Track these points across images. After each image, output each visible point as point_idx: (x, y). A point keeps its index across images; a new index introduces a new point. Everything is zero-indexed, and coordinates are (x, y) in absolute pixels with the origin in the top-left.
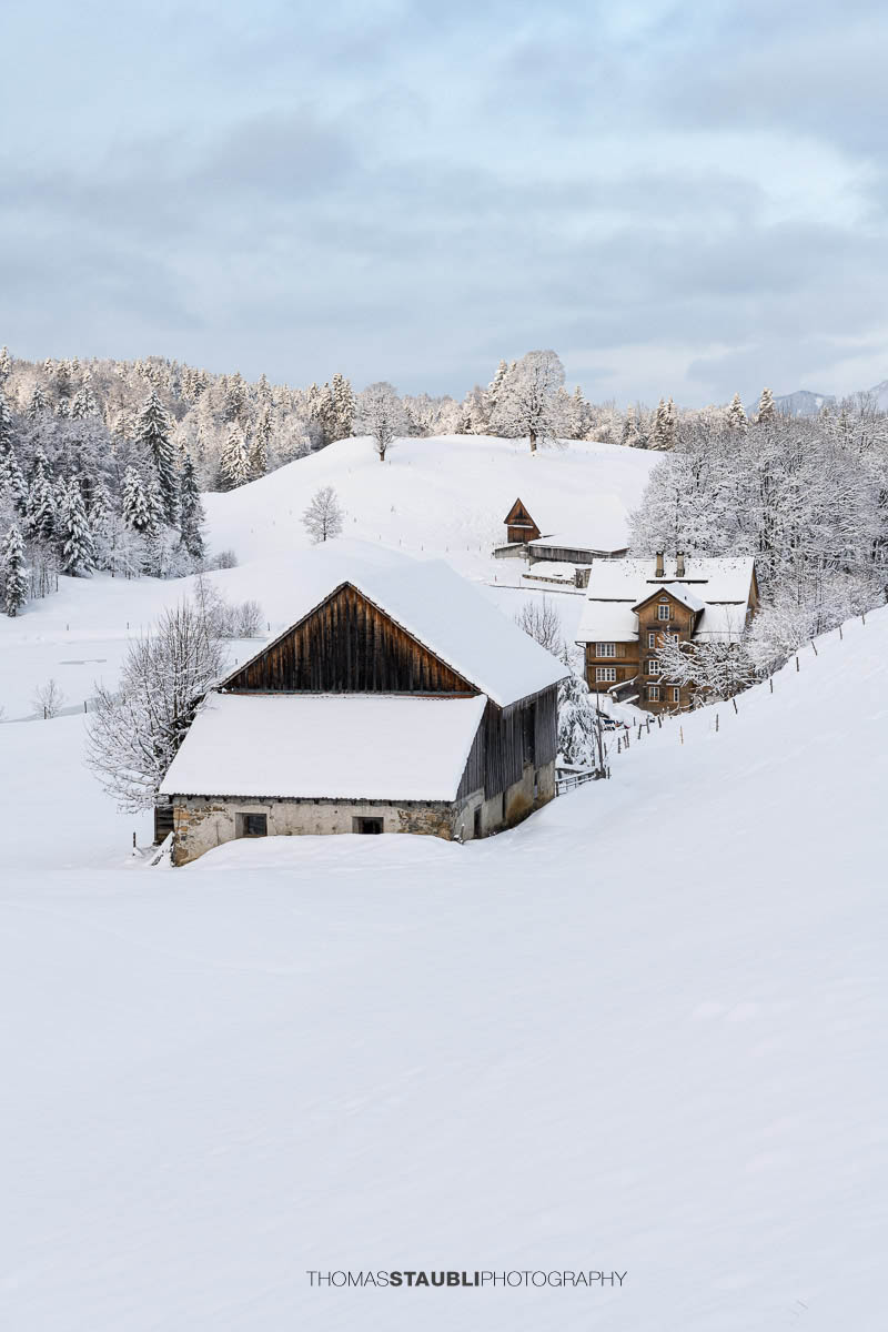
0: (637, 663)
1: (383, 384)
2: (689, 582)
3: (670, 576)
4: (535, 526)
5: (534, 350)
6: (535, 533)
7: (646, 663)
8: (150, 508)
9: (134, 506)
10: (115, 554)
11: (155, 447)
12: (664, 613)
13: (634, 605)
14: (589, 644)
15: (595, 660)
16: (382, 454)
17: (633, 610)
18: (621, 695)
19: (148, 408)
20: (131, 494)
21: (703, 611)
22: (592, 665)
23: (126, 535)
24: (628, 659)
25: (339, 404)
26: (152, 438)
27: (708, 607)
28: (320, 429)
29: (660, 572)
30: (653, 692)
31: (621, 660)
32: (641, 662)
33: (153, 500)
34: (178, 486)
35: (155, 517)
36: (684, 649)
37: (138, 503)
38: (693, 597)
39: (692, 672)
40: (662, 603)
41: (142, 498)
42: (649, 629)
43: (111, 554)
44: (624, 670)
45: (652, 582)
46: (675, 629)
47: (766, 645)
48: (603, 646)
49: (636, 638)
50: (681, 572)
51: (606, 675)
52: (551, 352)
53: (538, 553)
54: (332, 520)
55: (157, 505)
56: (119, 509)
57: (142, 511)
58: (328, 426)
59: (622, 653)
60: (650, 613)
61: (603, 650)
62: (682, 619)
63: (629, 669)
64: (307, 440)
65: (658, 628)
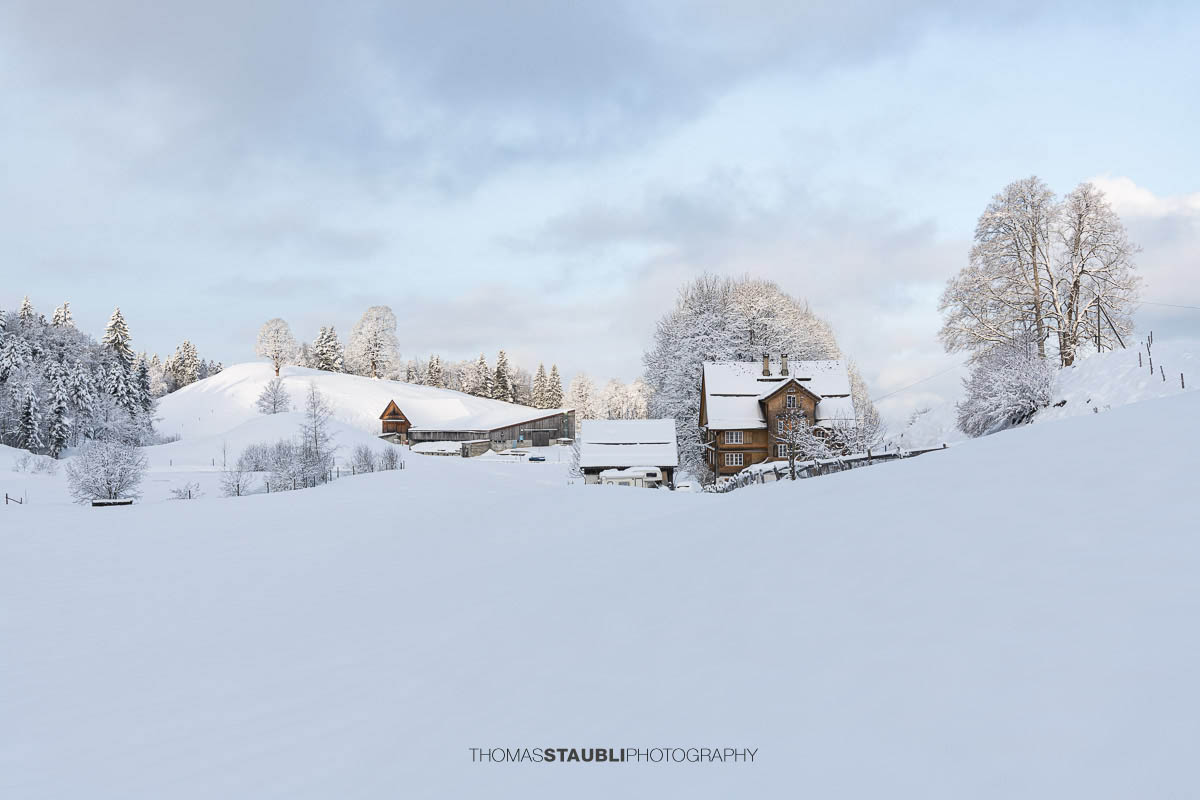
0: (766, 449)
1: (278, 320)
3: (776, 375)
4: (406, 420)
5: (374, 305)
6: (407, 424)
7: (775, 447)
8: (128, 392)
9: (116, 391)
10: (109, 425)
12: (792, 403)
14: (718, 432)
15: (724, 446)
16: (277, 371)
17: (759, 402)
19: (114, 322)
20: (114, 382)
22: (721, 451)
23: (118, 410)
24: (754, 445)
25: (187, 361)
27: (824, 399)
28: (173, 379)
29: (766, 372)
31: (749, 446)
32: (771, 446)
33: (131, 387)
35: (133, 401)
37: (120, 389)
38: (812, 389)
40: (790, 393)
41: (122, 385)
42: (777, 416)
43: (105, 425)
44: (750, 455)
45: (762, 380)
46: (805, 415)
48: (732, 434)
49: (764, 426)
50: (786, 372)
51: (733, 460)
52: (387, 308)
53: (420, 437)
54: (280, 403)
55: (135, 391)
57: (122, 395)
58: (179, 376)
59: (749, 439)
60: (778, 402)
61: (732, 438)
62: (807, 407)
63: (756, 454)
64: (164, 385)
65: (787, 416)
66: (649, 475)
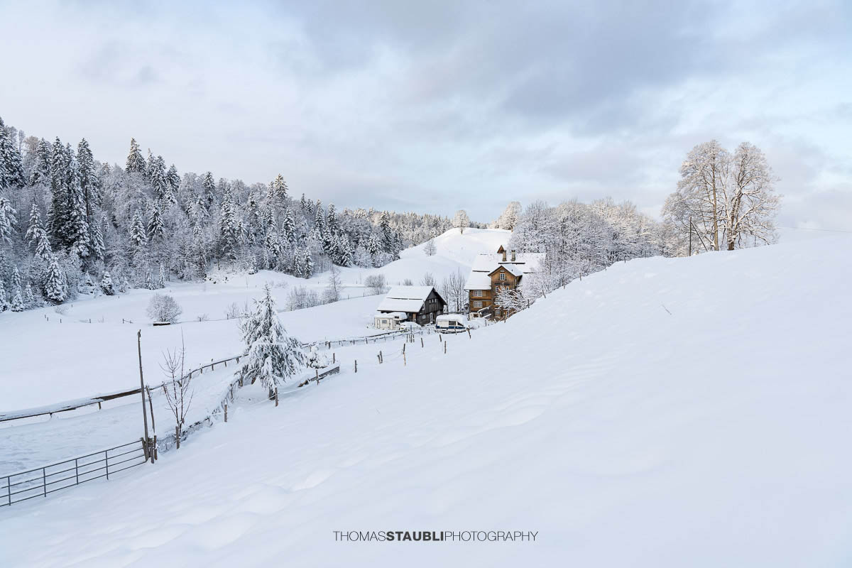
0: (490, 300)
2: (517, 264)
3: (509, 260)
5: (512, 202)
7: (494, 300)
8: (376, 246)
9: (371, 245)
10: (361, 260)
11: (384, 229)
12: (503, 277)
13: (489, 273)
14: (470, 291)
16: (462, 232)
17: (489, 275)
18: (484, 313)
20: (370, 241)
21: (521, 277)
22: (472, 299)
24: (487, 298)
26: (383, 225)
27: (524, 275)
29: (504, 260)
30: (497, 312)
31: (484, 298)
32: (492, 299)
34: (392, 240)
36: (511, 294)
37: (373, 244)
38: (516, 270)
39: (513, 304)
40: (501, 273)
42: (495, 284)
44: (485, 303)
45: (499, 264)
46: (506, 284)
47: (531, 292)
48: (477, 292)
49: (490, 288)
50: (514, 259)
51: (478, 304)
52: (517, 202)
54: (433, 250)
55: (379, 245)
56: (366, 247)
57: (374, 247)
59: (485, 295)
60: (496, 277)
61: (477, 294)
62: (510, 280)
63: (488, 302)
65: (499, 284)
66: (396, 317)
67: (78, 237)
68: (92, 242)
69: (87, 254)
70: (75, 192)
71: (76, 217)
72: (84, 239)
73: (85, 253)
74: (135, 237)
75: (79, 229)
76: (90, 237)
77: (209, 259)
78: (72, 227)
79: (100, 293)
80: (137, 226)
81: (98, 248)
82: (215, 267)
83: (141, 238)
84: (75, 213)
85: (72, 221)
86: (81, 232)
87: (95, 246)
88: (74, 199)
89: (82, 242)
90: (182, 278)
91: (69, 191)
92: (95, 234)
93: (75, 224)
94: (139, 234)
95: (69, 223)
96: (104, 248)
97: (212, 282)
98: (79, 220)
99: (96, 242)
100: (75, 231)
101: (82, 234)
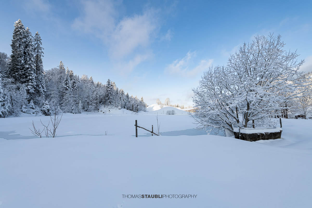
52: (169, 98)
67: (28, 81)
68: (38, 86)
69: (34, 92)
70: (29, 55)
71: (28, 68)
72: (32, 83)
73: (32, 91)
74: (66, 86)
75: (29, 76)
76: (37, 83)
77: (100, 102)
78: (24, 74)
79: (40, 114)
80: (67, 81)
81: (41, 90)
82: (103, 106)
83: (69, 87)
84: (27, 66)
85: (25, 70)
86: (31, 77)
87: (39, 88)
88: (28, 58)
89: (30, 84)
90: (86, 111)
91: (25, 53)
92: (41, 82)
93: (27, 73)
94: (68, 85)
95: (22, 72)
96: (45, 90)
97: (102, 112)
98: (30, 71)
99: (40, 86)
100: (26, 77)
101: (31, 79)
